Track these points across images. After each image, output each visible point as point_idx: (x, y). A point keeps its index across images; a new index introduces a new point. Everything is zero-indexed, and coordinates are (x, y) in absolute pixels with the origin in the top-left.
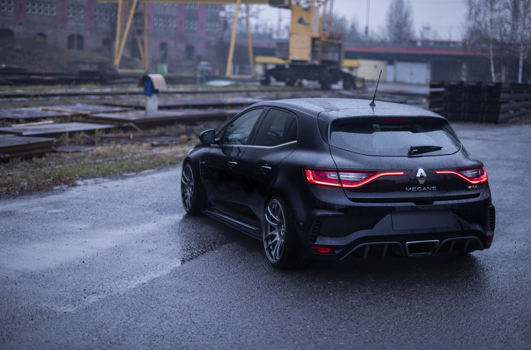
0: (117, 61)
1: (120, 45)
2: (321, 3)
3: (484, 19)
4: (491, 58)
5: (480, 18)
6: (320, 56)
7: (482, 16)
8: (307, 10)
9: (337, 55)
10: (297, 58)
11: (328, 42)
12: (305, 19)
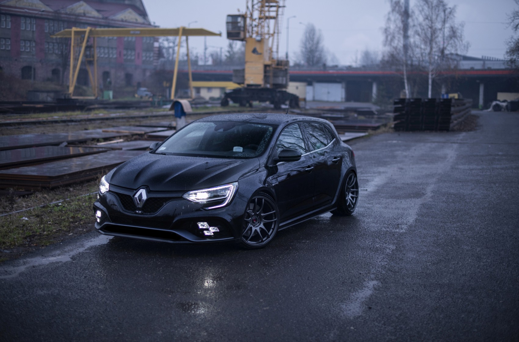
0: (71, 89)
1: (73, 75)
2: (270, 35)
3: (398, 44)
4: (405, 77)
5: (395, 43)
6: (272, 80)
7: (396, 42)
8: (260, 41)
9: (284, 79)
10: (251, 82)
11: (278, 68)
12: (258, 49)
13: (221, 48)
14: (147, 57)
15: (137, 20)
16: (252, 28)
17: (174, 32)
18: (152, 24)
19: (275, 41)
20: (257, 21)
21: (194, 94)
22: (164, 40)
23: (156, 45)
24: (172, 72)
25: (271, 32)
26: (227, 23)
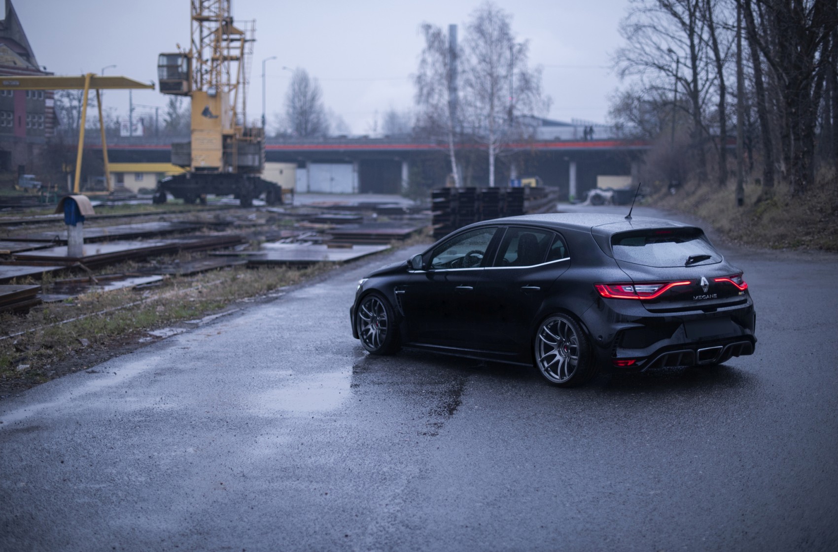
2: (231, 87)
4: (452, 153)
5: (435, 99)
6: (236, 160)
8: (214, 97)
9: (257, 158)
10: (203, 164)
11: (246, 141)
12: (212, 109)
13: (157, 109)
14: (34, 125)
15: (15, 63)
16: (202, 75)
17: (77, 83)
18: (42, 69)
19: (240, 95)
20: (209, 63)
21: (112, 184)
22: (62, 96)
23: (49, 103)
24: (75, 148)
25: (233, 81)
26: (160, 66)
